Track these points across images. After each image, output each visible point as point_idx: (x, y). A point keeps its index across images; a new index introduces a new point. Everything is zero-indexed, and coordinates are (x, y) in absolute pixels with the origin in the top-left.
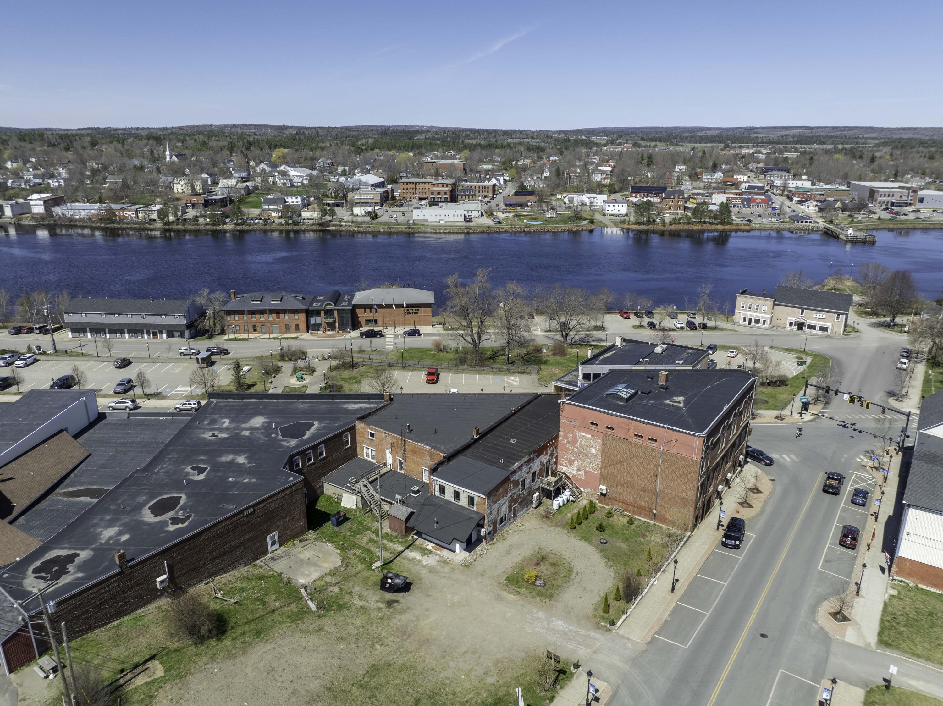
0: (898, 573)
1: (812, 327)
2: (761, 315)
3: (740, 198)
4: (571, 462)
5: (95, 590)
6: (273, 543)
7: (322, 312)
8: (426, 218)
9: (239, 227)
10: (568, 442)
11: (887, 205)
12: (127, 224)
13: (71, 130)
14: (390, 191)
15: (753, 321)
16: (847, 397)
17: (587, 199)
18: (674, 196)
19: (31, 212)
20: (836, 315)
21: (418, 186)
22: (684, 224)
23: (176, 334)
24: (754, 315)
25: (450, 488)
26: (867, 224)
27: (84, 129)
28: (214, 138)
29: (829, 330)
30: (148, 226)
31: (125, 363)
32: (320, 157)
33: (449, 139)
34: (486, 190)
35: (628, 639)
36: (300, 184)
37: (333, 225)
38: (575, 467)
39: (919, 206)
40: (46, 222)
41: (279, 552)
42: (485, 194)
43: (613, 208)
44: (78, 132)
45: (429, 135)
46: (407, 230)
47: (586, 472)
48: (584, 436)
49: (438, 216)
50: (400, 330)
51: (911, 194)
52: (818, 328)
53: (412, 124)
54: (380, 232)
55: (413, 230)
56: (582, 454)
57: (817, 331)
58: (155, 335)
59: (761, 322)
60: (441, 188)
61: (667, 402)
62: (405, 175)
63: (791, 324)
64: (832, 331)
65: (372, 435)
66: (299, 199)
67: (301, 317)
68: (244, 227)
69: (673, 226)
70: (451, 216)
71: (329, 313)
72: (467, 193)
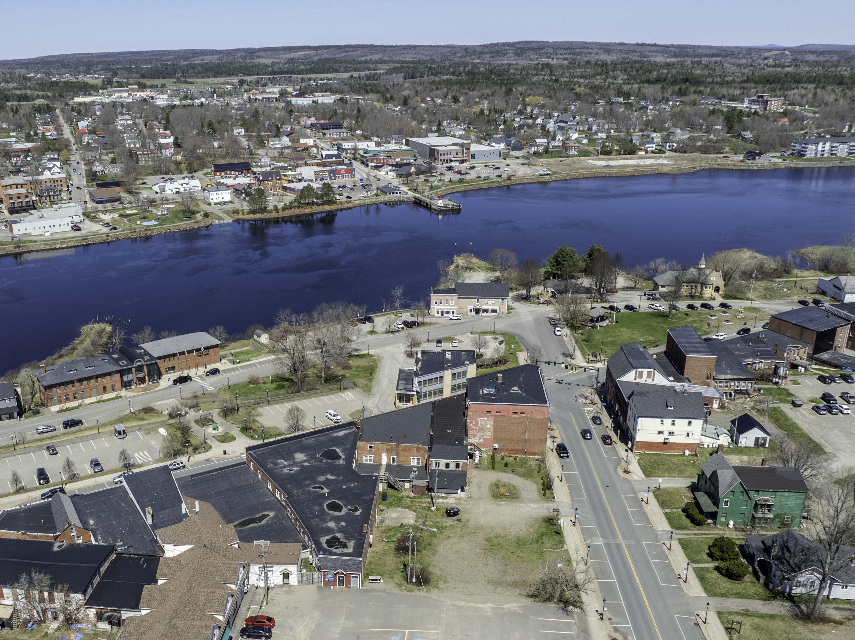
0: (636, 449)
1: (486, 311)
2: (450, 307)
3: (327, 171)
4: (475, 436)
7: (134, 370)
8: (28, 232)
10: (473, 425)
11: (447, 163)
15: (444, 313)
16: (563, 366)
17: (180, 186)
18: (272, 177)
20: (501, 300)
22: (295, 207)
23: (4, 416)
24: (445, 308)
25: (443, 463)
26: (444, 188)
29: (498, 311)
34: (59, 183)
35: (563, 502)
38: (477, 438)
39: (473, 161)
41: (379, 518)
43: (217, 197)
47: (484, 439)
48: (482, 420)
49: (42, 228)
50: (202, 371)
51: (465, 151)
52: (490, 311)
56: (482, 430)
57: (489, 313)
59: (451, 313)
60: (16, 190)
61: (512, 391)
63: (471, 311)
64: (500, 312)
65: (371, 447)
67: (116, 378)
69: (286, 211)
70: (57, 226)
71: (139, 369)
72: (51, 194)
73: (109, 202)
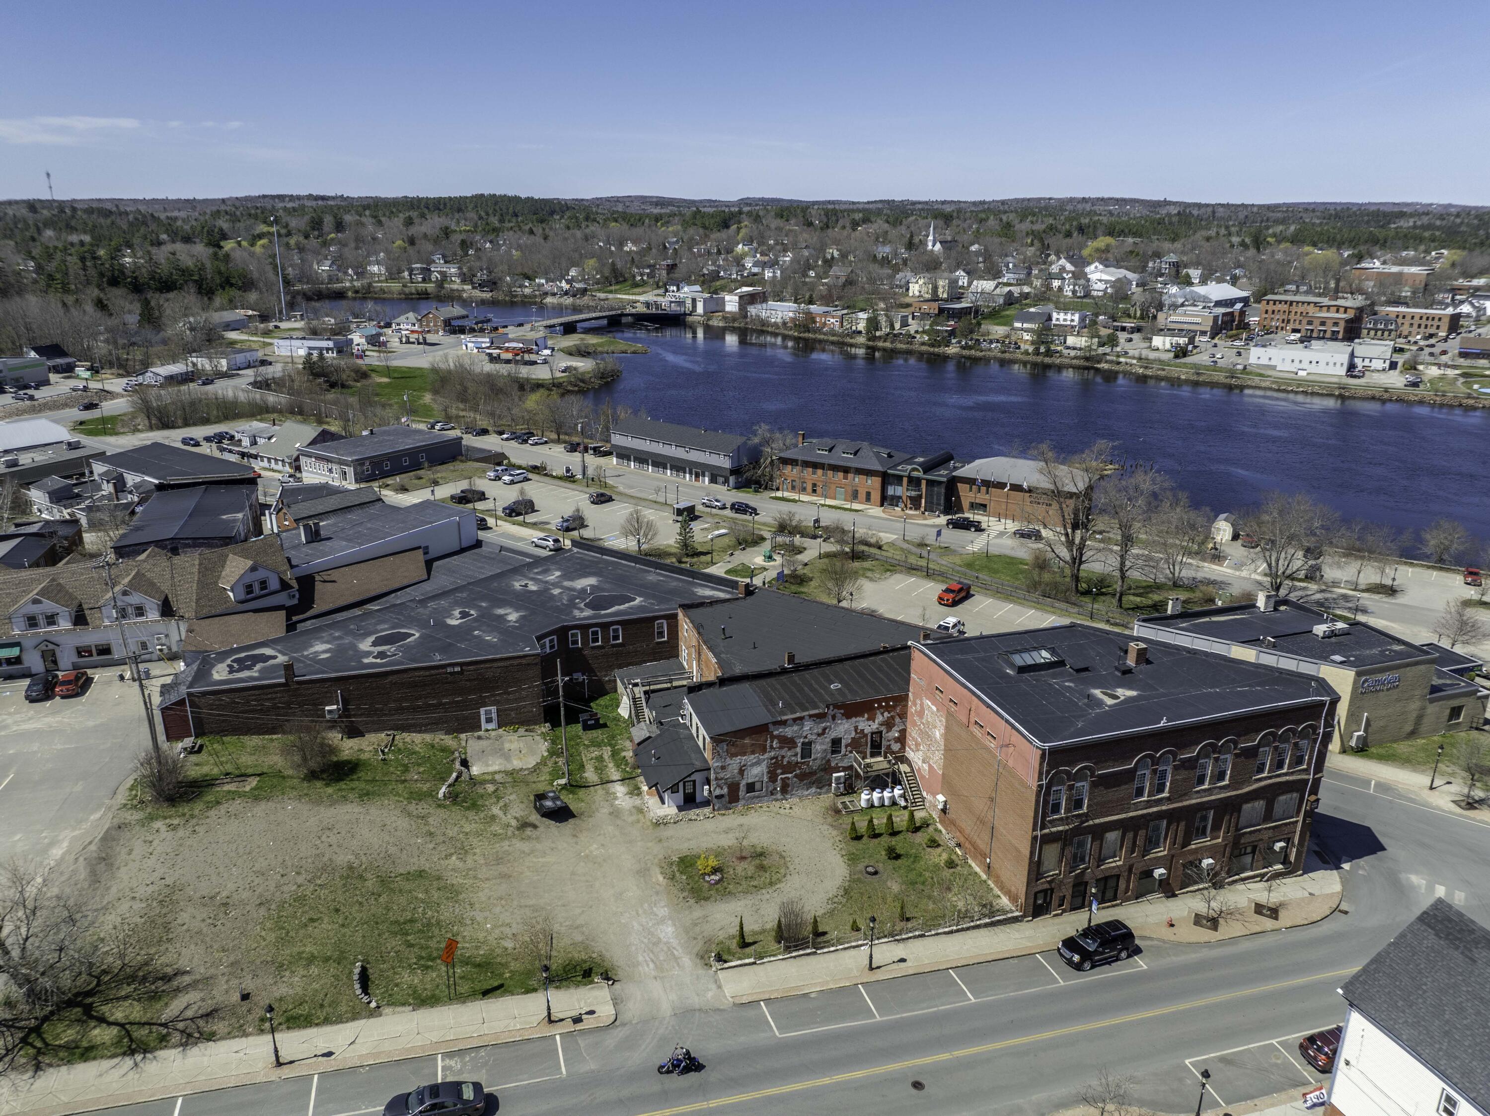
4: (917, 746)
5: (257, 692)
6: (489, 720)
7: (905, 480)
8: (1272, 363)
9: (966, 352)
10: (916, 712)
12: (825, 334)
13: (858, 203)
14: (1237, 314)
19: (723, 311)
21: (1294, 308)
23: (721, 479)
25: (694, 718)
27: (875, 202)
28: (1030, 218)
30: (848, 340)
31: (603, 499)
32: (1169, 252)
33: (1463, 228)
34: (1436, 323)
35: (720, 987)
36: (1100, 294)
37: (1106, 362)
38: (921, 755)
40: (736, 325)
41: (493, 733)
42: (1433, 331)
44: (867, 206)
45: (1425, 220)
46: (1228, 381)
47: (930, 768)
48: (930, 707)
49: (1297, 362)
50: (1012, 526)
53: (1410, 201)
54: (1179, 378)
55: (1239, 382)
56: (927, 736)
58: (697, 476)
60: (1333, 315)
61: (1097, 692)
62: (1294, 288)
65: (686, 631)
66: (1076, 317)
67: (874, 483)
68: (973, 352)
70: (1322, 364)
71: (914, 482)
72: (1379, 326)
73: (1483, 358)
